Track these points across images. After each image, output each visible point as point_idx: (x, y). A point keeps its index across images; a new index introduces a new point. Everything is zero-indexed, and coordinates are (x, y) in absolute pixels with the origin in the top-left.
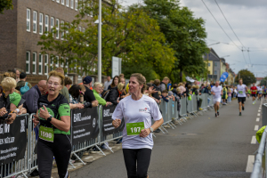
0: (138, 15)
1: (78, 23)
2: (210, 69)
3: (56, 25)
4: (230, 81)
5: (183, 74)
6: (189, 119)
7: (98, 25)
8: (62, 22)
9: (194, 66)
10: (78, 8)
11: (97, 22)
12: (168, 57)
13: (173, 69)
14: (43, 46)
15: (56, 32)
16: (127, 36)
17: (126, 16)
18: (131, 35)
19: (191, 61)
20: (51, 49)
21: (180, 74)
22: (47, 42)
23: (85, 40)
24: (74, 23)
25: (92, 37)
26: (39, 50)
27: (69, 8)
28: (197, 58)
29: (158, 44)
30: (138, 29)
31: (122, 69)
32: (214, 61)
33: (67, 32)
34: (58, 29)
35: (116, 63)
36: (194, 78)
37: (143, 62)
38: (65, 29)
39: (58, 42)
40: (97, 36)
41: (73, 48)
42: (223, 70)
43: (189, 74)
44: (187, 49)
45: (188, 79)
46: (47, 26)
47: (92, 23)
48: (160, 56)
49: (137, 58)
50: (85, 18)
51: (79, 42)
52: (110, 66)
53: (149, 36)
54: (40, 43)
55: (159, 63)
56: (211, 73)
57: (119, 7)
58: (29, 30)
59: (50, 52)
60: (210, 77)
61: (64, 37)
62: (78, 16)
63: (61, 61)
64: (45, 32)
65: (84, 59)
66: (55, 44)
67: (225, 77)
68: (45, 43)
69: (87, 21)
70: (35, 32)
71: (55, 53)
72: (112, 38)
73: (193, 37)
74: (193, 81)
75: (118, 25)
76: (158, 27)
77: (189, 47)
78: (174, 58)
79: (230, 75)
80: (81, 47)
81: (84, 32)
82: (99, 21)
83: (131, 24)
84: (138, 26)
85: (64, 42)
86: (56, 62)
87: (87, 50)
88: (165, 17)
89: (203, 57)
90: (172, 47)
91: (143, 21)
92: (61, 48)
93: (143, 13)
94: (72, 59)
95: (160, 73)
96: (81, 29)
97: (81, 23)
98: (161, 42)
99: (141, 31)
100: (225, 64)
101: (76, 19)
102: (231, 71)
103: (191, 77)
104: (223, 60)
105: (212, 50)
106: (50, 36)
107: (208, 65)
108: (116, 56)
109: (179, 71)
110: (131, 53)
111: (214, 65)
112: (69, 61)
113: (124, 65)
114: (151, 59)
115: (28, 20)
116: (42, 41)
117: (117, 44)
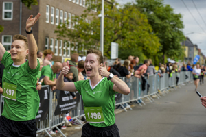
0: (131, 10)
1: (85, 16)
2: (186, 53)
3: (68, 18)
4: (201, 62)
5: (165, 56)
6: (170, 91)
7: (100, 18)
8: (73, 15)
9: (174, 50)
10: (86, 5)
11: (100, 15)
12: (154, 43)
13: (158, 53)
14: (58, 34)
15: (68, 23)
16: (122, 27)
17: (122, 11)
18: (126, 26)
19: (171, 47)
20: (64, 36)
21: (163, 56)
22: (62, 31)
23: (90, 29)
24: (82, 16)
25: (95, 27)
26: (55, 37)
27: (79, 5)
28: (176, 44)
29: (147, 33)
30: (131, 21)
31: (119, 52)
32: (189, 47)
33: (77, 23)
34: (70, 21)
35: (114, 47)
36: (174, 59)
37: (134, 47)
38: (76, 21)
39: (69, 31)
40: (100, 26)
41: (81, 36)
42: (196, 53)
43: (170, 56)
44: (168, 38)
45: (169, 60)
46: (61, 18)
47: (96, 17)
48: (148, 42)
49: (130, 43)
50: (91, 13)
51: (85, 30)
52: (110, 49)
53: (140, 27)
54: (56, 32)
55: (147, 48)
56: (187, 56)
57: (117, 4)
58: (48, 22)
59: (63, 38)
60: (186, 59)
61: (75, 27)
62: (85, 11)
63: (72, 45)
64: (60, 23)
65: (89, 44)
66: (68, 32)
67: (197, 59)
68: (60, 32)
69: (92, 15)
70: (52, 23)
71: (67, 39)
72: (111, 28)
73: (173, 28)
74: (173, 62)
75: (116, 18)
76: (146, 20)
77: (170, 36)
78: (159, 44)
79: (201, 58)
80: (87, 35)
81: (90, 23)
82: (102, 15)
83: (125, 18)
84: (132, 19)
85: (74, 31)
86: (68, 46)
87: (92, 37)
88: (152, 13)
89: (181, 43)
90: (157, 35)
91: (135, 15)
92: (72, 35)
93: (135, 9)
94: (81, 43)
95: (148, 55)
96: (87, 21)
97: (88, 17)
98: (149, 32)
99: (134, 23)
100: (198, 49)
101: (84, 13)
102: (202, 55)
103: (171, 58)
104: (196, 46)
105: (188, 38)
106: (64, 26)
107: (185, 49)
108: (114, 41)
109: (162, 54)
110: (126, 40)
111: (189, 50)
112: (78, 45)
113: (120, 49)
114: (141, 45)
115: (48, 14)
116: (58, 30)
117: (115, 33)
